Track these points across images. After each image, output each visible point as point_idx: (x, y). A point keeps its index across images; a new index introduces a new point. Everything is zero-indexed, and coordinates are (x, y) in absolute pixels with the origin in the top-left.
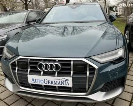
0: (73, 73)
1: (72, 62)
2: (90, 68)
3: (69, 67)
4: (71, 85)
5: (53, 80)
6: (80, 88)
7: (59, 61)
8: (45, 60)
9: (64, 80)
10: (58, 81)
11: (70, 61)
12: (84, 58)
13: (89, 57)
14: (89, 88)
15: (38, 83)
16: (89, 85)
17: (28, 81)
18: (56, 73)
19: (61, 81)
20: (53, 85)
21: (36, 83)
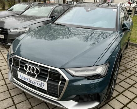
0: (49, 79)
2: (63, 78)
3: (46, 73)
4: (46, 89)
5: (34, 81)
6: (53, 93)
8: (30, 63)
9: (41, 83)
11: (48, 68)
12: (59, 68)
13: (64, 69)
14: (60, 95)
15: (24, 80)
16: (60, 93)
17: (18, 76)
18: (36, 75)
19: (38, 83)
20: (34, 85)
21: (22, 79)
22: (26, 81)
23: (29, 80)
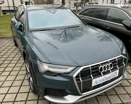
1: (117, 60)
7: (110, 61)
11: (115, 59)
17: (92, 85)
18: (110, 70)
19: (114, 74)
20: (108, 80)
21: (97, 84)
22: (101, 83)
23: (105, 78)
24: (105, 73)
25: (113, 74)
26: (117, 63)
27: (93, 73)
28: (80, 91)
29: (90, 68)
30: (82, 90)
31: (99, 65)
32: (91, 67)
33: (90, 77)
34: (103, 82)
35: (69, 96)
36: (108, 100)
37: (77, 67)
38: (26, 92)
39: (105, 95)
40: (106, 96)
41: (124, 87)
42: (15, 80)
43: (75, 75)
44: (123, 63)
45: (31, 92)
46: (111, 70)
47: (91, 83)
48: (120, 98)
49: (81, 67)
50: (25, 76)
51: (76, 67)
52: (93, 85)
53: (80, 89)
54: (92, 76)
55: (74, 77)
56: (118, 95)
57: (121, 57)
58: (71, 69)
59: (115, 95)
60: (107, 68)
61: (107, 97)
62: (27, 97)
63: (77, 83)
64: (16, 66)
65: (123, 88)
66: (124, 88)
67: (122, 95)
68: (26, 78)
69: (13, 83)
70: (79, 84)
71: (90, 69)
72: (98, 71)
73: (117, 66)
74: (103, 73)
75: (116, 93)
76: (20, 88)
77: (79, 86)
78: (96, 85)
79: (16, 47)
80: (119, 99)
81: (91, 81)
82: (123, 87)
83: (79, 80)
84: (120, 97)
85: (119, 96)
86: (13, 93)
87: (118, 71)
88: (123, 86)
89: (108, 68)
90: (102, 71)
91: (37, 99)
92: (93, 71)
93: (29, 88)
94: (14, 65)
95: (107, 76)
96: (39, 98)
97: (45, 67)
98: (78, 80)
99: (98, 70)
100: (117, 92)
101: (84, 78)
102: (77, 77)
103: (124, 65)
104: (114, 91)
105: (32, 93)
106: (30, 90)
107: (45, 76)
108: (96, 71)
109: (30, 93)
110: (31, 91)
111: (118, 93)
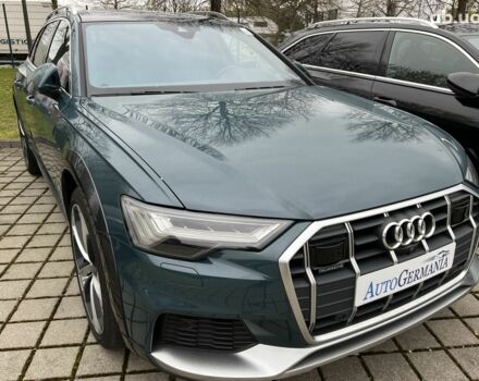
0: (453, 230)
1: (448, 202)
7: (423, 204)
9: (442, 255)
10: (433, 262)
12: (462, 182)
15: (381, 296)
17: (353, 301)
18: (424, 242)
19: (437, 260)
20: (417, 282)
21: (375, 298)
22: (390, 292)
23: (405, 275)
24: (404, 254)
25: (433, 258)
26: (448, 216)
27: (358, 250)
28: (308, 323)
29: (349, 229)
30: (313, 320)
31: (380, 216)
32: (353, 223)
33: (349, 266)
34: (398, 289)
35: (260, 347)
36: (412, 371)
37: (297, 221)
38: (72, 342)
39: (396, 349)
40: (399, 355)
41: (466, 320)
42: (23, 298)
43: (286, 257)
44: (471, 218)
45: (91, 344)
46: (428, 240)
47: (352, 293)
48: (455, 361)
49: (313, 221)
50: (68, 283)
51: (291, 222)
52: (359, 301)
53: (307, 315)
54: (353, 261)
55: (285, 264)
56: (447, 350)
57: (463, 192)
58: (268, 232)
59: (435, 349)
60: (413, 232)
61: (407, 358)
62: (77, 364)
63: (296, 290)
64: (30, 245)
65: (462, 325)
66: (465, 323)
67: (464, 350)
68: (74, 288)
69: (16, 309)
70: (303, 294)
71: (347, 234)
72: (378, 245)
73: (449, 228)
74: (395, 250)
75: (439, 341)
76: (45, 329)
77: (305, 304)
78: (369, 300)
79: (31, 179)
80: (454, 366)
81: (353, 281)
82: (461, 319)
83: (304, 277)
84: (455, 357)
85: (452, 352)
86: (16, 346)
87: (451, 248)
88: (461, 315)
89: (417, 234)
90: (395, 242)
91: (120, 370)
92: (358, 243)
93: (86, 328)
94: (25, 239)
95: (414, 264)
96: (125, 366)
97: (158, 225)
98: (299, 277)
99: (381, 237)
100: (441, 338)
101: (322, 270)
102: (296, 263)
103: (472, 226)
104: (429, 334)
105: (98, 347)
106: (87, 334)
107: (157, 261)
108: (373, 244)
109: (88, 349)
110: (94, 341)
111: (446, 344)
